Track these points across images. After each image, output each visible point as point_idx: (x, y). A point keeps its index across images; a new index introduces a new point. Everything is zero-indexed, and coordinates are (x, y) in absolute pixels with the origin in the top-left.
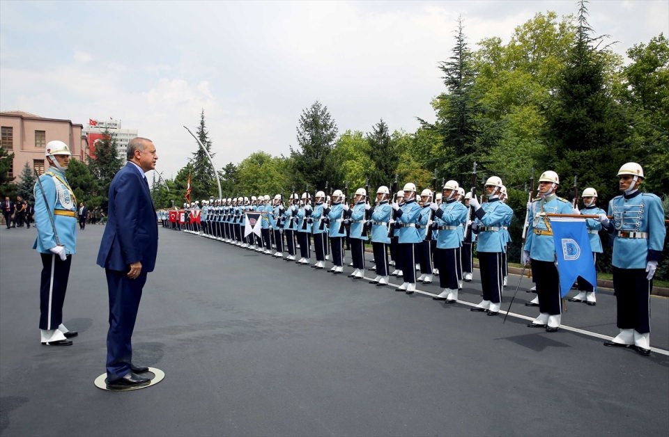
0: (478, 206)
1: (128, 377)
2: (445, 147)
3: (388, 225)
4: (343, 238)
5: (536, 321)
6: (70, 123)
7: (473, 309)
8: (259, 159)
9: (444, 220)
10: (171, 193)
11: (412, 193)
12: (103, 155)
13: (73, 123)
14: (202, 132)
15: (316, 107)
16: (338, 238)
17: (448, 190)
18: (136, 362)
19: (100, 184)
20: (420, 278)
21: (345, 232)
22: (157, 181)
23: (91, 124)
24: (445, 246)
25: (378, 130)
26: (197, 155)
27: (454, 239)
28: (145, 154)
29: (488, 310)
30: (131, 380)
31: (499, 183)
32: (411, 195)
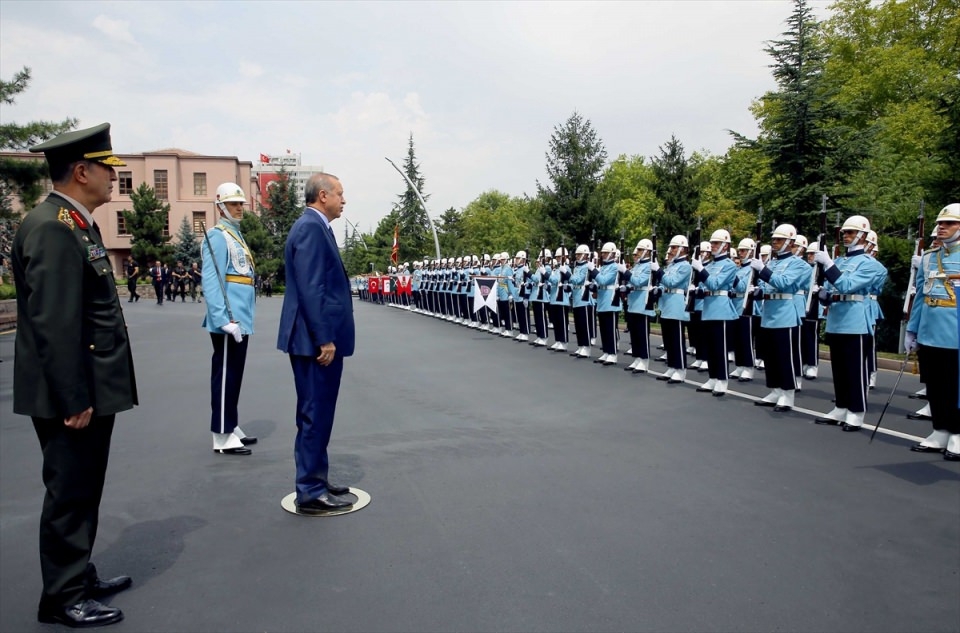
0: (829, 263)
1: (324, 499)
2: (772, 175)
3: (685, 294)
4: (617, 313)
5: (926, 443)
6: (236, 160)
7: (819, 421)
8: (492, 202)
9: (773, 284)
10: (370, 253)
11: (724, 245)
12: (279, 203)
13: (240, 160)
14: (411, 164)
15: (574, 121)
16: (610, 314)
17: (779, 239)
18: (333, 480)
19: (276, 243)
20: (733, 374)
21: (621, 304)
22: (350, 236)
23: (262, 161)
24: (774, 324)
25: (668, 152)
26: (404, 199)
27: (790, 314)
28: (333, 196)
29: (843, 423)
30: (327, 503)
31: (864, 226)
32: (721, 248)
